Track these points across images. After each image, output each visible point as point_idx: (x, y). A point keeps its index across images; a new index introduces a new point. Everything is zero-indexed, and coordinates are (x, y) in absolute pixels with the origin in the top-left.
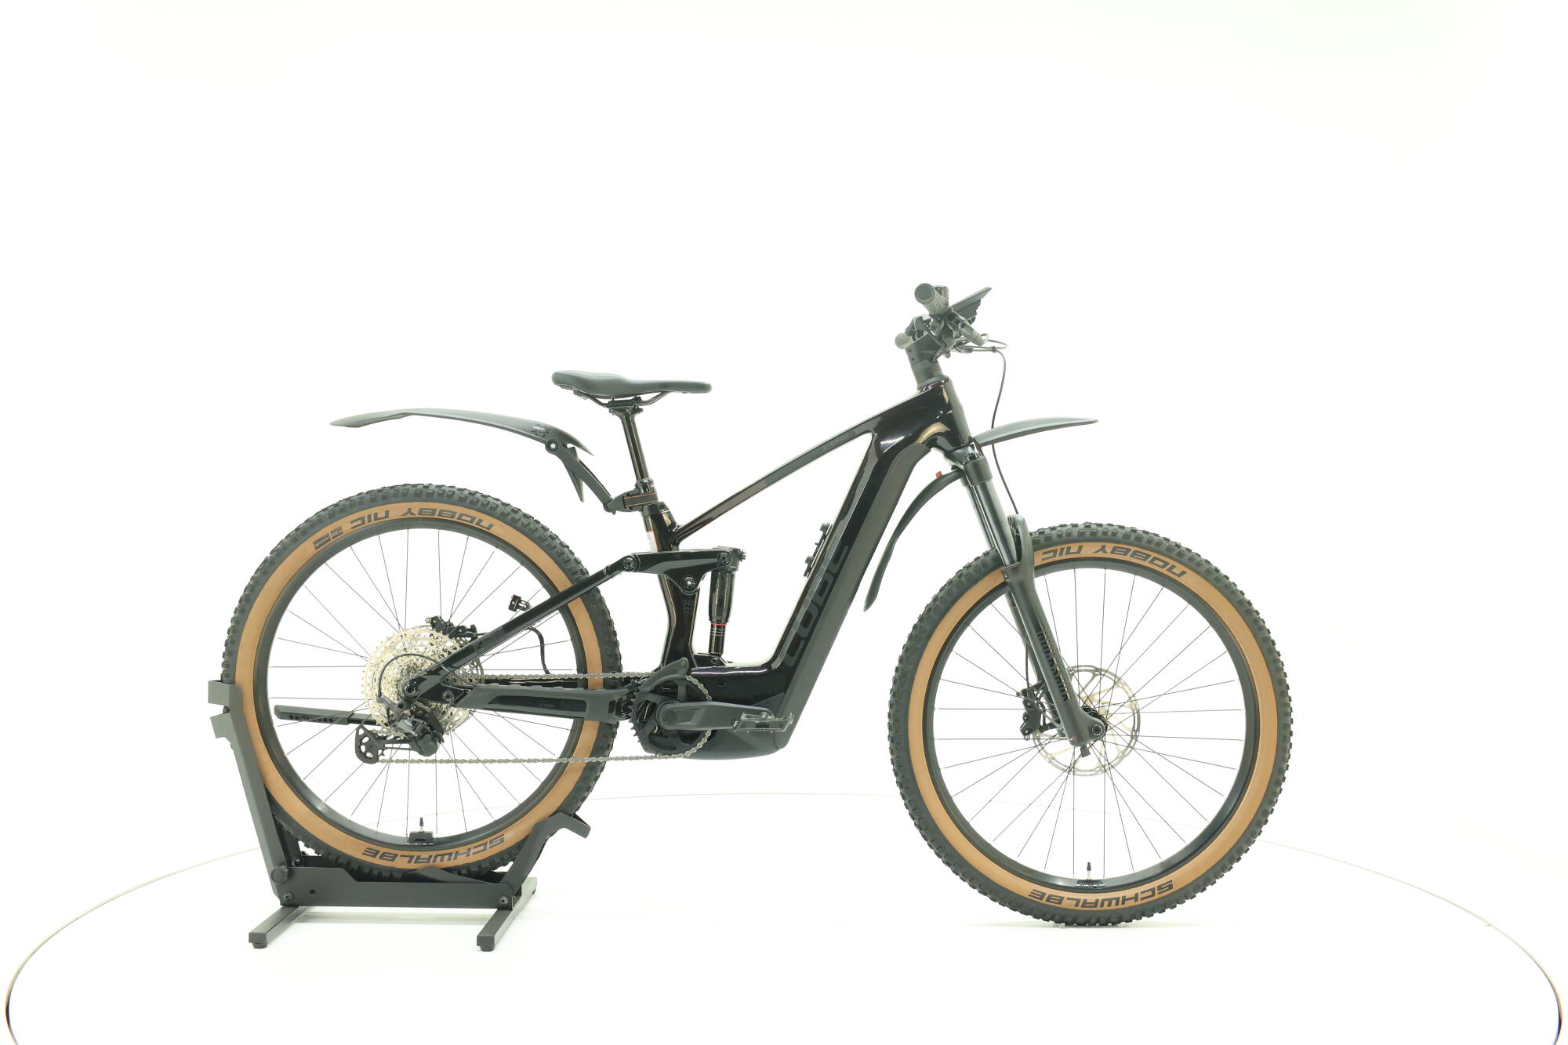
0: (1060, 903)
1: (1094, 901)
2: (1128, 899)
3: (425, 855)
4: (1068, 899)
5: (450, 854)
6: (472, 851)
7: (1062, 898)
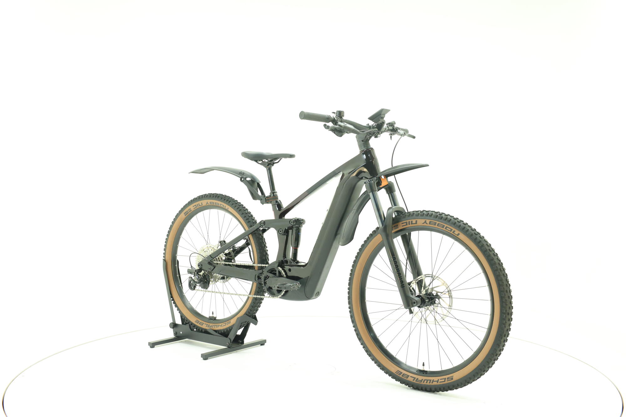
0: (407, 378)
1: (421, 380)
2: (435, 381)
3: (211, 325)
4: (411, 377)
5: (217, 325)
6: (223, 325)
7: (408, 376)
